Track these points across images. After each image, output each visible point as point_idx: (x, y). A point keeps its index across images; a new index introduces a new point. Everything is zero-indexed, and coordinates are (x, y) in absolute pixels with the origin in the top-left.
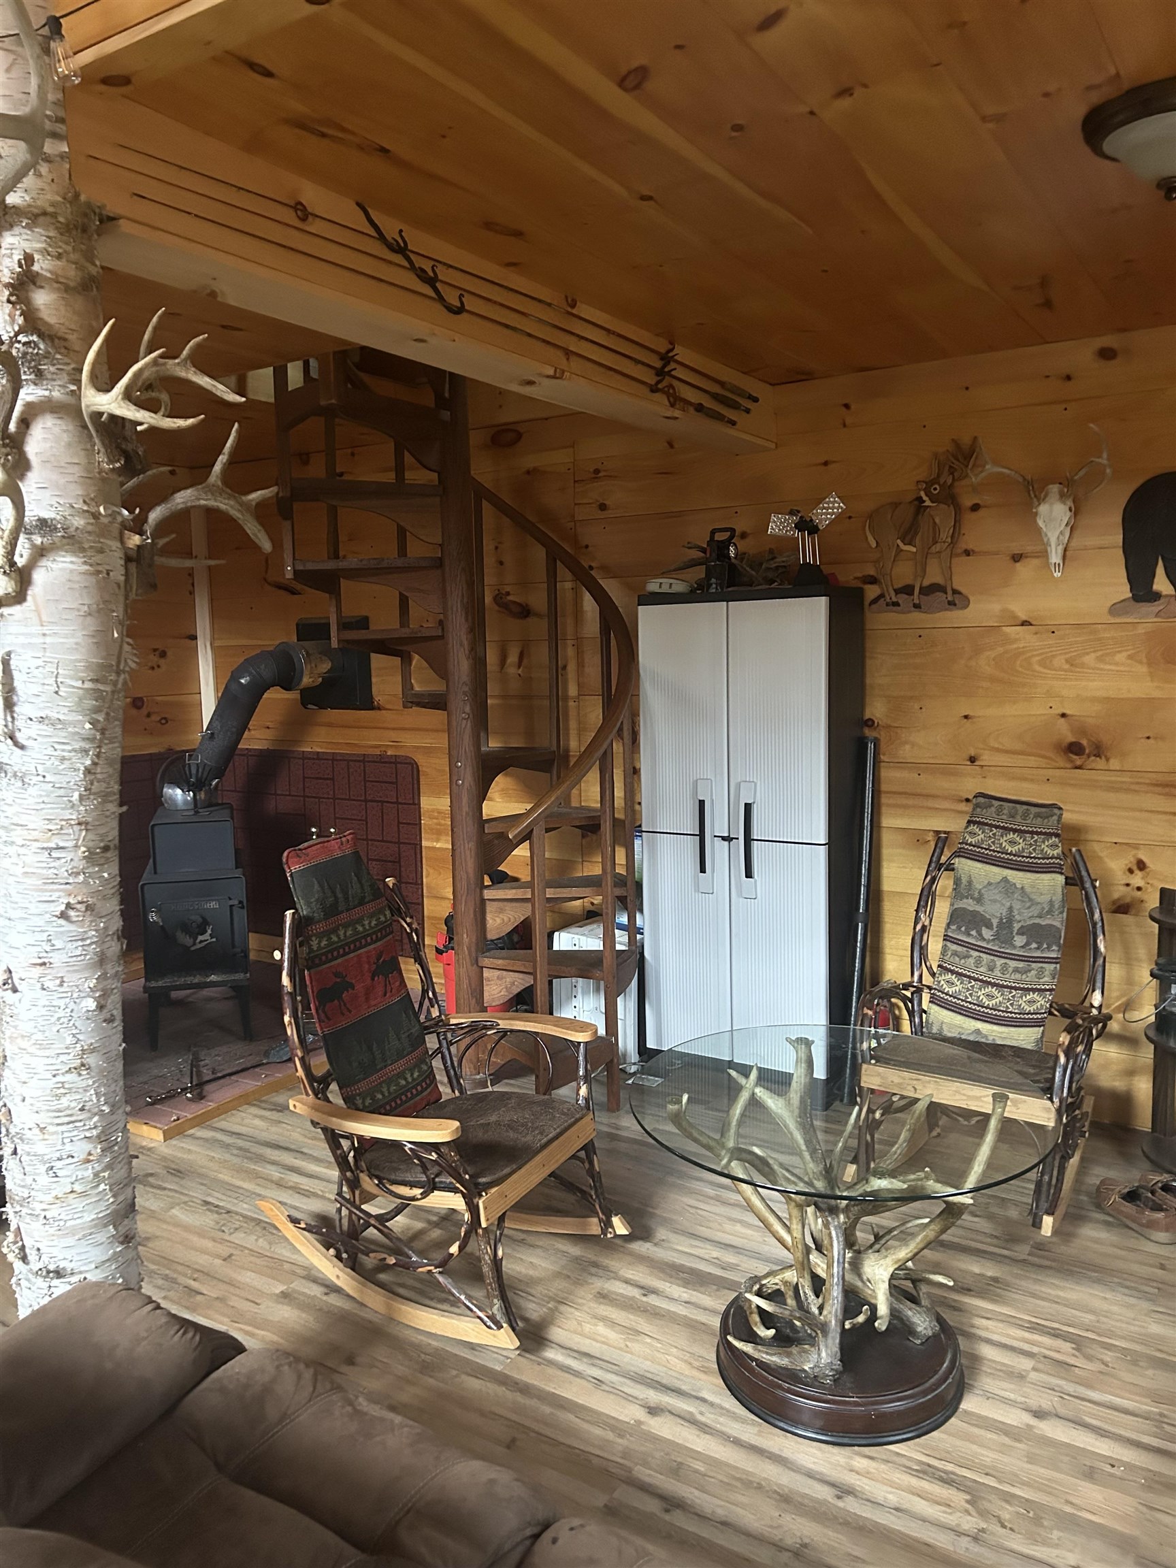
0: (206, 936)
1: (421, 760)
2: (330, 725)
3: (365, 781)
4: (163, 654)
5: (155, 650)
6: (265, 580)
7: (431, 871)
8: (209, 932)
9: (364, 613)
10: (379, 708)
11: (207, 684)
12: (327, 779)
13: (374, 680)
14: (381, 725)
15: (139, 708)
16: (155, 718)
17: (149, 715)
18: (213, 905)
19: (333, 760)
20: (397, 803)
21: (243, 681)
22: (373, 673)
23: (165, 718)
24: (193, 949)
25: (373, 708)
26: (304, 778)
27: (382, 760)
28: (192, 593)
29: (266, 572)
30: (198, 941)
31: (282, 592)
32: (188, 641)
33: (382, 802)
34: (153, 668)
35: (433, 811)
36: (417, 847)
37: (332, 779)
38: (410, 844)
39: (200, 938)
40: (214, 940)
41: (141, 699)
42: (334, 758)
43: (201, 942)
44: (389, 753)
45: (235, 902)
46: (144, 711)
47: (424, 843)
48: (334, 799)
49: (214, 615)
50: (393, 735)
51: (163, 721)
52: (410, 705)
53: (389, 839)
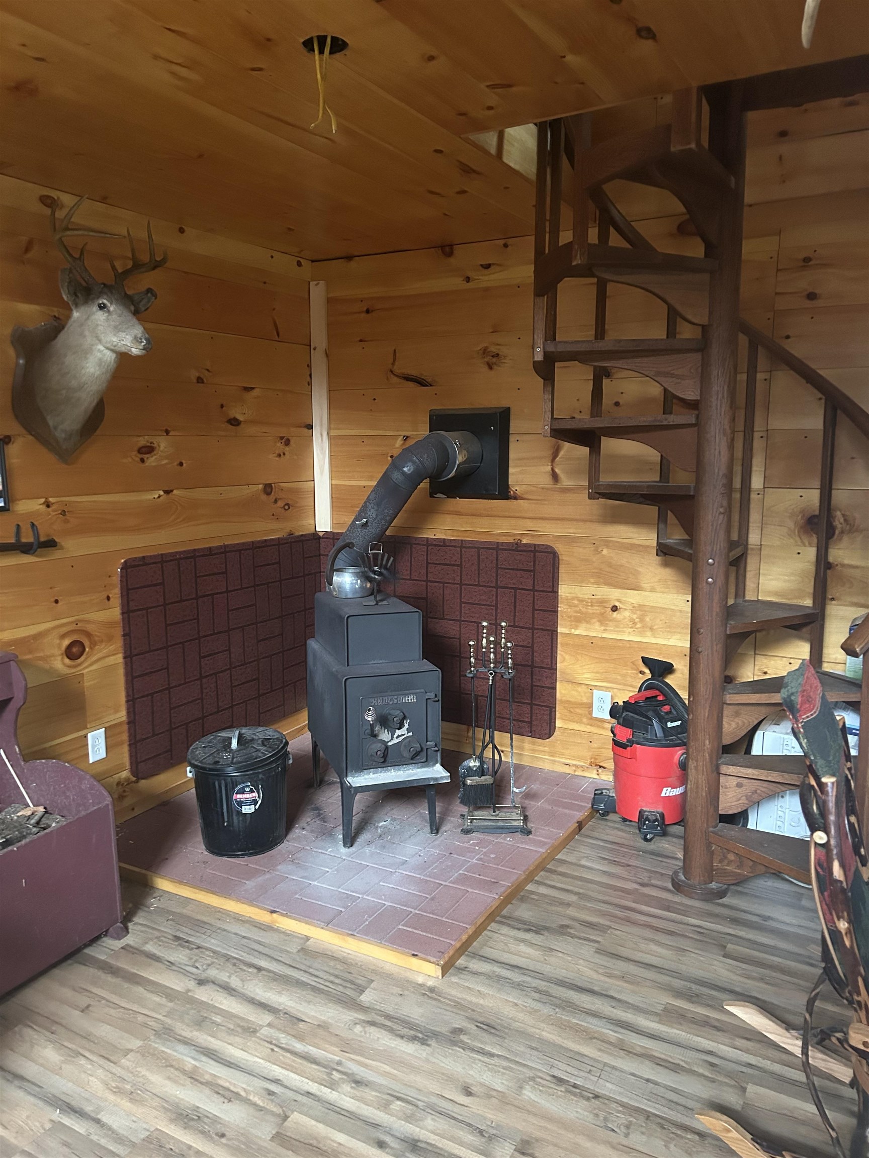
0: (403, 731)
1: (559, 548)
2: (458, 513)
3: (497, 568)
4: (287, 443)
5: (282, 438)
6: (392, 372)
7: (567, 657)
8: (406, 726)
9: (504, 404)
10: (516, 498)
11: (322, 473)
12: (454, 565)
13: (511, 470)
14: (517, 515)
15: (269, 494)
16: (280, 503)
17: (276, 501)
18: (411, 699)
19: (461, 547)
20: (534, 590)
21: (405, 469)
22: (510, 462)
23: (287, 504)
24: (390, 744)
25: (507, 497)
26: (428, 563)
27: (517, 547)
28: (310, 384)
29: (393, 364)
30: (395, 736)
31: (411, 384)
32: (306, 430)
33: (516, 589)
34: (279, 455)
35: (573, 599)
36: (553, 633)
37: (460, 565)
38: (546, 630)
39: (398, 732)
40: (411, 734)
41: (270, 485)
42: (462, 545)
43: (398, 736)
44: (525, 541)
45: (432, 695)
46: (272, 497)
47: (560, 630)
48: (461, 584)
49: (332, 405)
50: (530, 524)
51: (286, 507)
52: (598, 496)
53: (521, 625)
